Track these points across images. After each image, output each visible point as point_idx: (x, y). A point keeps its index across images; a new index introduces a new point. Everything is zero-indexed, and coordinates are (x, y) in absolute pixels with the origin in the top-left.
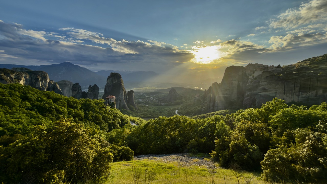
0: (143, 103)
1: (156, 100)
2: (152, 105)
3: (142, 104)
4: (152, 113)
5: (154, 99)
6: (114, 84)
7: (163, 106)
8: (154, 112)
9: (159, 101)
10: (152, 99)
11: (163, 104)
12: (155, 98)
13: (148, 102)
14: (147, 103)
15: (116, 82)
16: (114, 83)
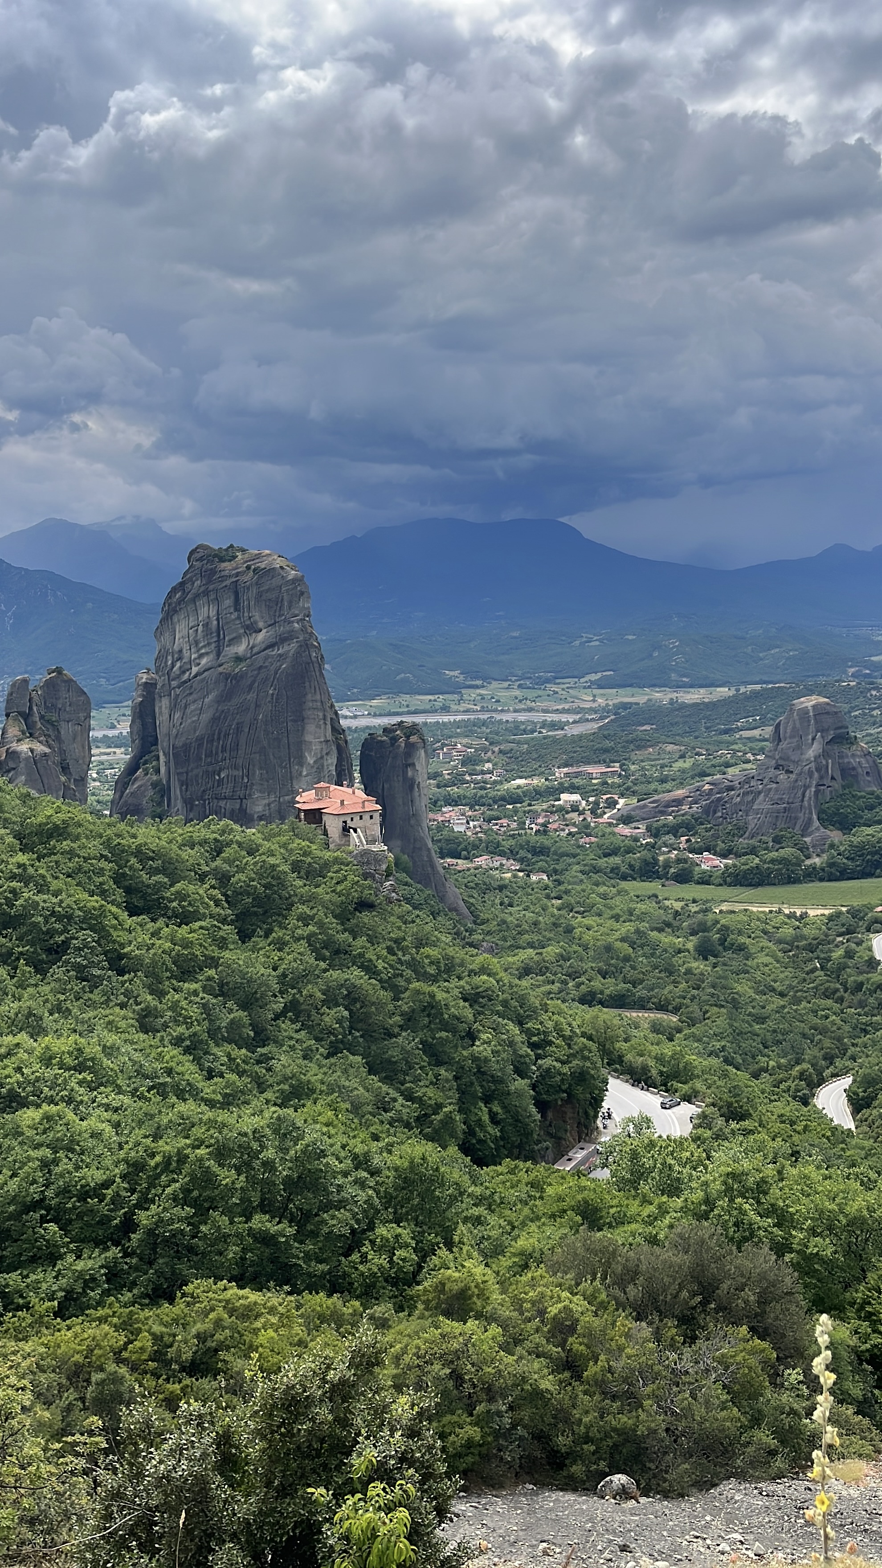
0: (494, 849)
1: (626, 820)
2: (596, 870)
3: (482, 861)
4: (627, 959)
5: (593, 812)
6: (238, 659)
7: (705, 880)
8: (637, 941)
9: (654, 832)
10: (575, 808)
11: (709, 862)
12: (612, 804)
13: (541, 839)
14: (540, 851)
15: (261, 636)
16: (241, 648)
